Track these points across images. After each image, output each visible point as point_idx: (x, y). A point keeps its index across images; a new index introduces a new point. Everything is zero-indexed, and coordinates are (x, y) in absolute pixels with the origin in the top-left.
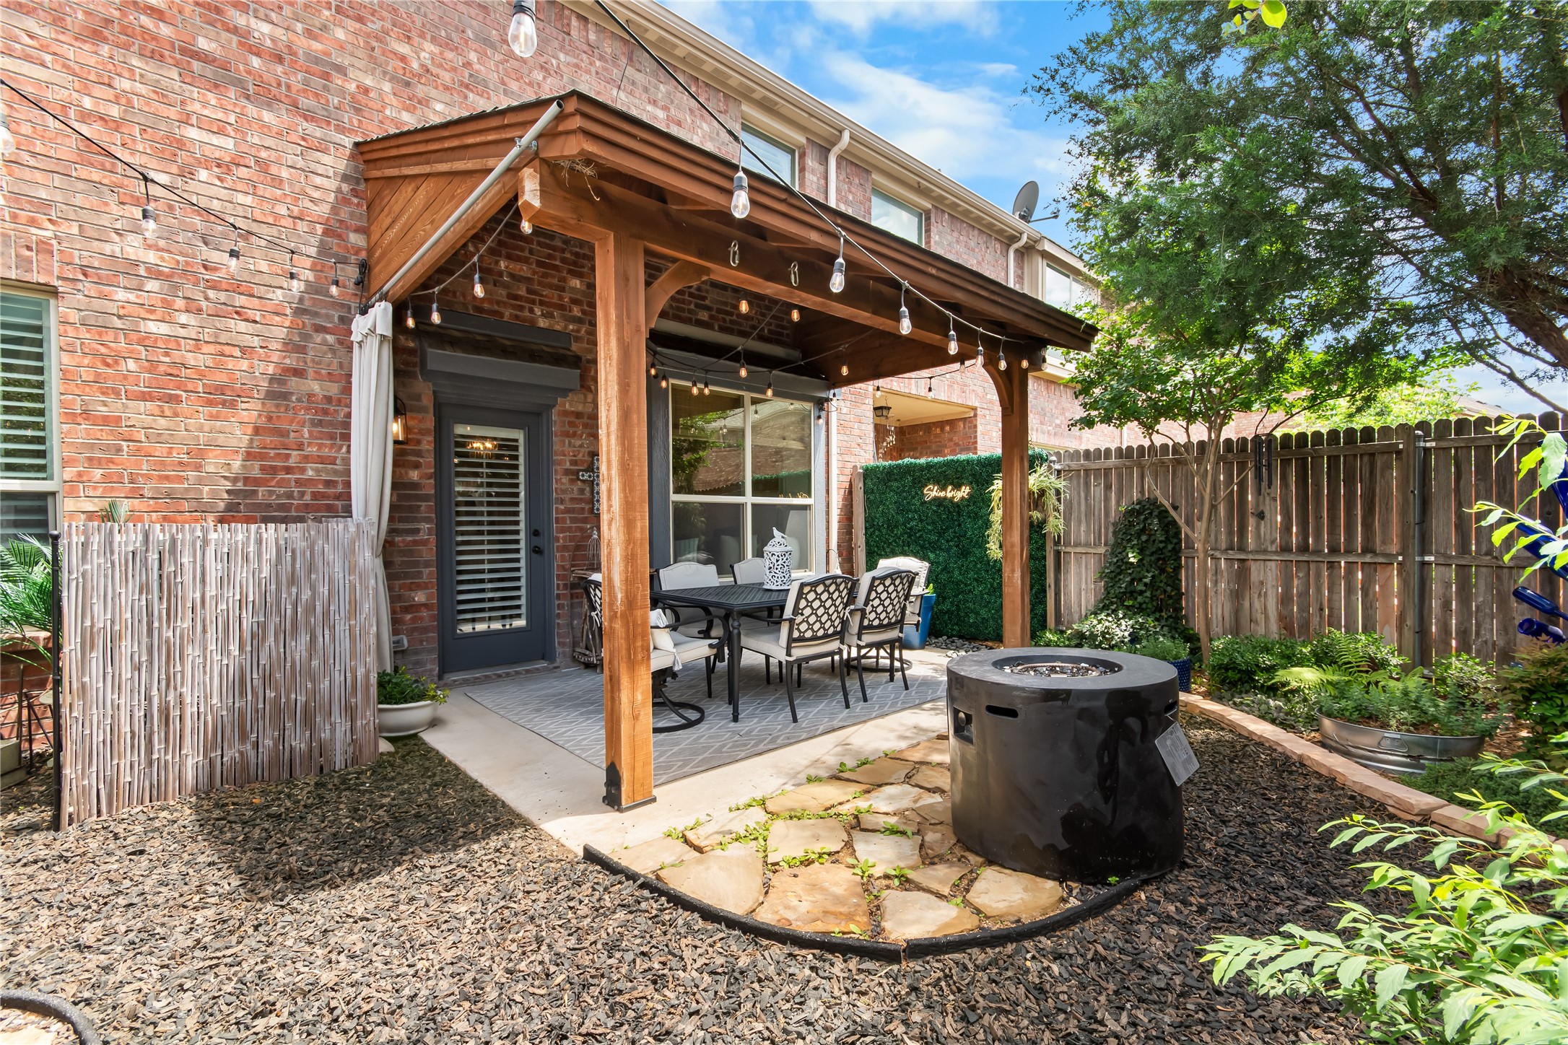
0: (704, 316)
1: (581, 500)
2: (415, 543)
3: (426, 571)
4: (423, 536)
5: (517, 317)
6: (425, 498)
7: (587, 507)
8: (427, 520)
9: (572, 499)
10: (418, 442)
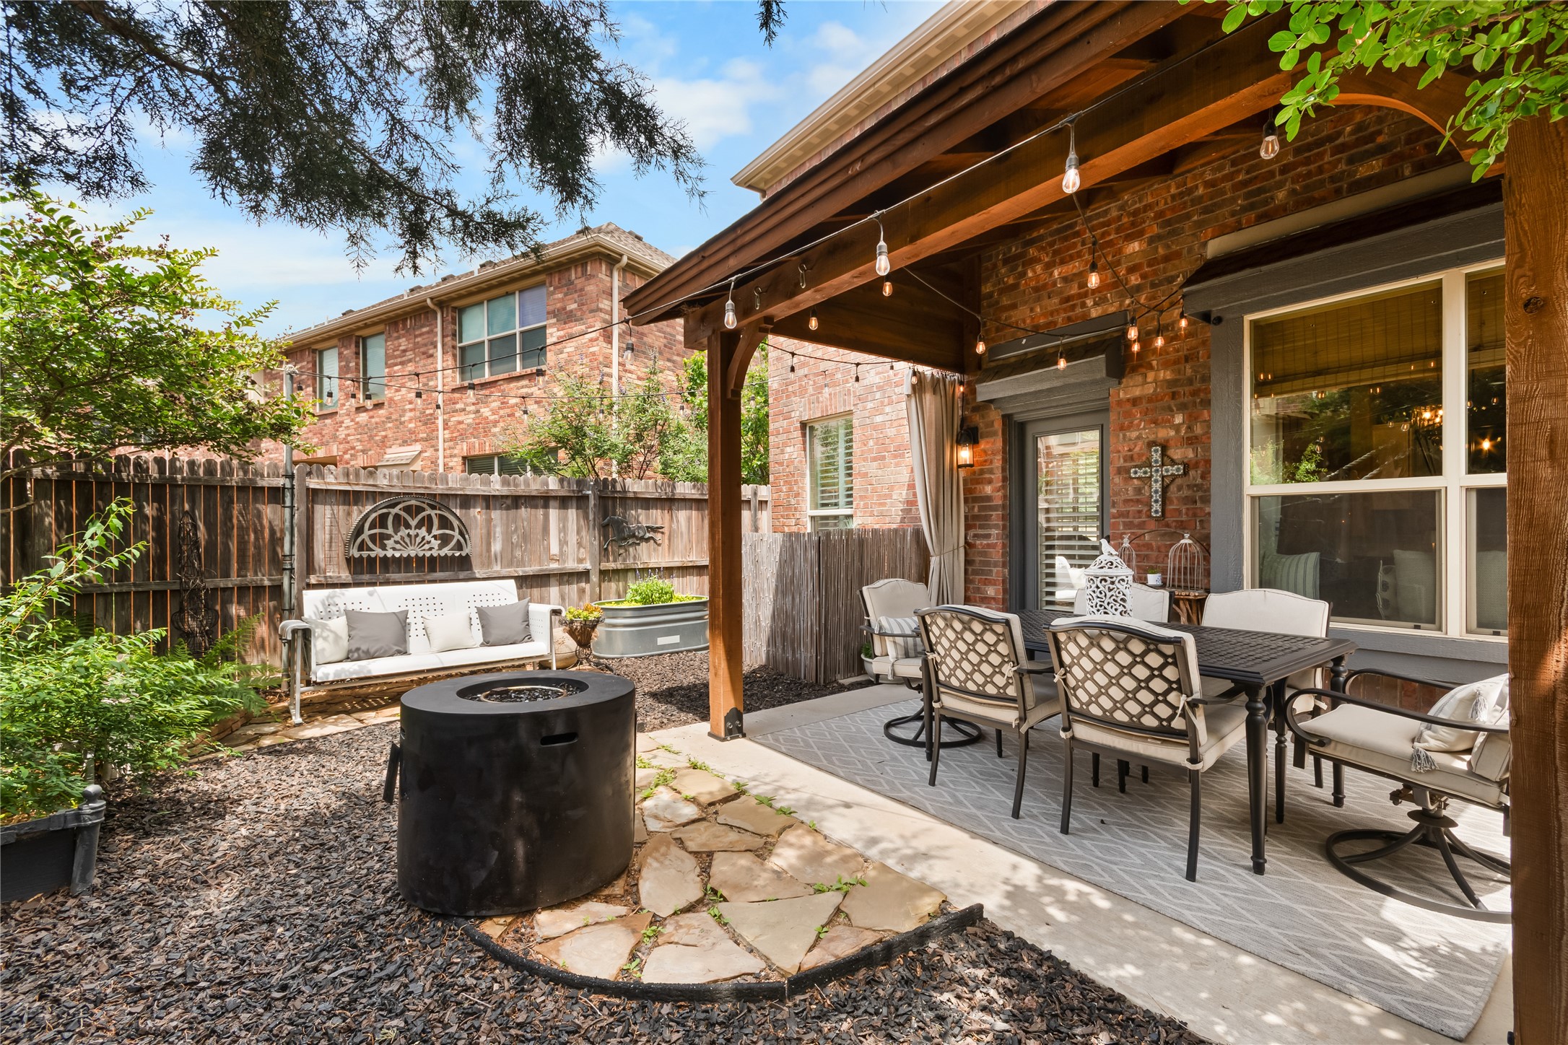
0: (1375, 166)
1: (1138, 501)
2: (989, 546)
3: (995, 570)
4: (992, 541)
5: (1069, 319)
6: (994, 508)
7: (1145, 509)
8: (996, 527)
9: (1126, 501)
10: (991, 462)
